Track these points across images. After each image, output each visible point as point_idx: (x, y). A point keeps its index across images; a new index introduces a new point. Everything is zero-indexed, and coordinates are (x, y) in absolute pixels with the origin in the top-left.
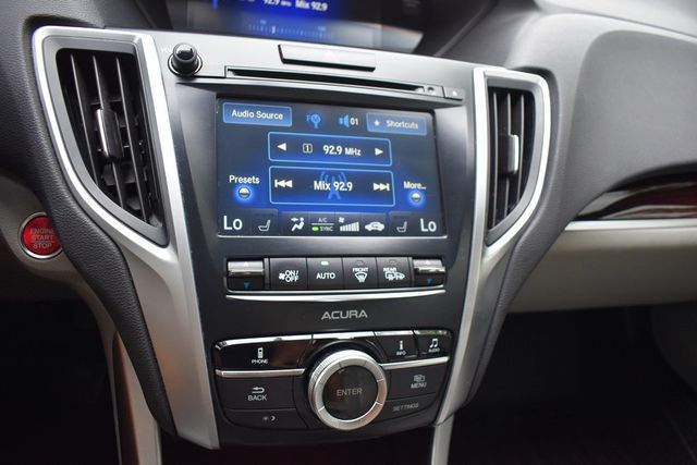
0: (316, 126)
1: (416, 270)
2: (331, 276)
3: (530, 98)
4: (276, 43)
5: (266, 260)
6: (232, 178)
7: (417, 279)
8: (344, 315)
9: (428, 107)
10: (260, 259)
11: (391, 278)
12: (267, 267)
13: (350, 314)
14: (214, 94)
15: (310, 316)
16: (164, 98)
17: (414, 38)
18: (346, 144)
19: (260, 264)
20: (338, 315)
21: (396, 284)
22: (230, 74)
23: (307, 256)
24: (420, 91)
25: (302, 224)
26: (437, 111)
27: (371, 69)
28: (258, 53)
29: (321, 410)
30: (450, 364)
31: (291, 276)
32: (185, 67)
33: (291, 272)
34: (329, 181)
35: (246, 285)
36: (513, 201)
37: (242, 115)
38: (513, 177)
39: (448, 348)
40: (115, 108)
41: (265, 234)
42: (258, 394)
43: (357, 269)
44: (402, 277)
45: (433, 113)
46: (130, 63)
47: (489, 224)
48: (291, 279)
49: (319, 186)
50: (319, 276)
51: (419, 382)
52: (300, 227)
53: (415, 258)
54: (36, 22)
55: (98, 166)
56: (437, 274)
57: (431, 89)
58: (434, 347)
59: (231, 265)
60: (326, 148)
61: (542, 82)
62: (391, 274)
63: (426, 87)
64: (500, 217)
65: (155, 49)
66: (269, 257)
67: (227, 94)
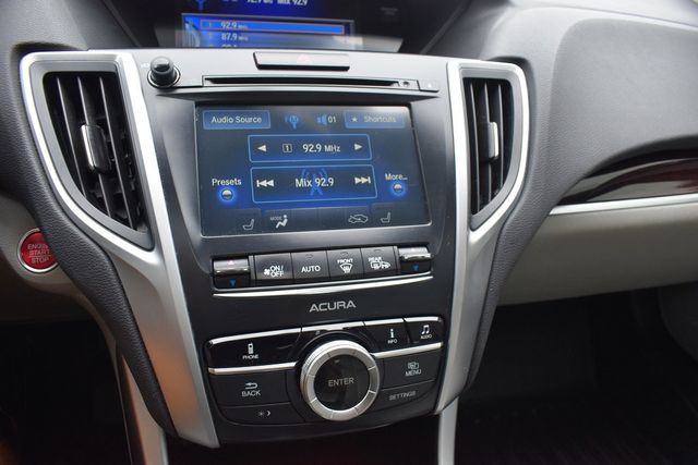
0: (295, 127)
1: (401, 258)
2: (316, 268)
4: (252, 51)
5: (251, 257)
6: (214, 181)
7: (405, 267)
8: (332, 306)
9: (405, 101)
10: (245, 257)
11: (376, 267)
12: (252, 264)
13: (337, 305)
14: (192, 103)
15: (297, 310)
18: (325, 142)
19: (245, 262)
20: (326, 307)
21: (382, 273)
22: (208, 83)
23: (291, 252)
24: (395, 86)
25: (286, 221)
26: (413, 104)
27: (345, 69)
28: (239, 62)
29: (313, 401)
30: (445, 349)
31: (275, 272)
32: (164, 80)
33: (276, 268)
34: (311, 178)
35: (233, 283)
37: (222, 121)
38: (495, 163)
39: (441, 332)
40: (99, 123)
41: (250, 232)
42: (251, 390)
43: (342, 261)
44: (387, 266)
45: (409, 106)
47: (474, 208)
48: (276, 274)
49: (300, 183)
50: (303, 269)
51: (413, 369)
52: (284, 224)
53: (401, 246)
54: (25, 49)
56: (424, 260)
57: (406, 83)
58: (426, 334)
59: (216, 264)
60: (306, 147)
61: (518, 71)
62: (377, 262)
63: (401, 82)
64: (485, 202)
66: (254, 254)
67: (206, 103)
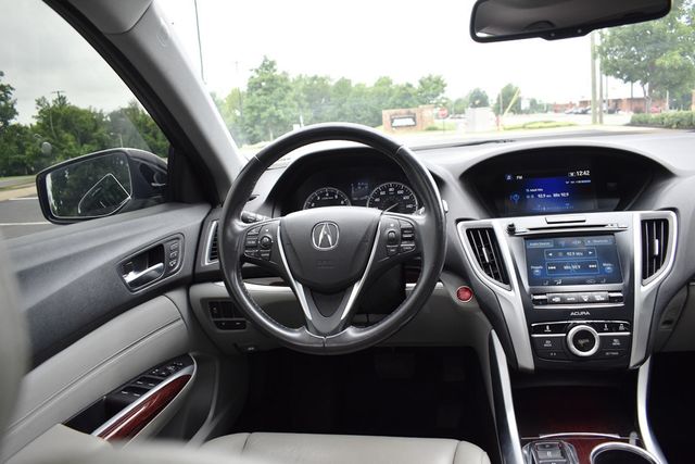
0: (563, 246)
1: (610, 296)
2: (573, 299)
3: (666, 222)
4: (543, 217)
5: (547, 294)
6: (533, 267)
7: (611, 300)
8: (580, 314)
9: (611, 233)
10: (545, 294)
12: (548, 297)
13: (582, 313)
14: (522, 238)
15: (566, 314)
16: (506, 244)
17: (616, 202)
18: (576, 251)
19: (545, 296)
20: (577, 314)
21: (601, 302)
22: (528, 230)
23: (563, 293)
24: (607, 227)
26: (616, 234)
27: (584, 221)
28: (538, 222)
29: (573, 347)
30: (631, 336)
31: (557, 300)
32: (511, 230)
33: (557, 298)
34: (570, 266)
35: (541, 303)
36: (658, 267)
37: (534, 245)
38: (657, 258)
39: (629, 328)
40: (488, 247)
41: (546, 286)
42: (548, 344)
43: (584, 297)
44: (603, 299)
45: (614, 235)
46: (491, 231)
47: (644, 276)
49: (566, 268)
50: (568, 299)
51: (616, 342)
52: (560, 283)
53: (610, 292)
54: (458, 221)
55: (485, 267)
56: (621, 298)
57: (612, 225)
58: (621, 328)
59: (535, 297)
60: (568, 254)
61: (673, 214)
62: (598, 298)
63: (609, 225)
64: (651, 274)
65: (499, 225)
67: (528, 238)
